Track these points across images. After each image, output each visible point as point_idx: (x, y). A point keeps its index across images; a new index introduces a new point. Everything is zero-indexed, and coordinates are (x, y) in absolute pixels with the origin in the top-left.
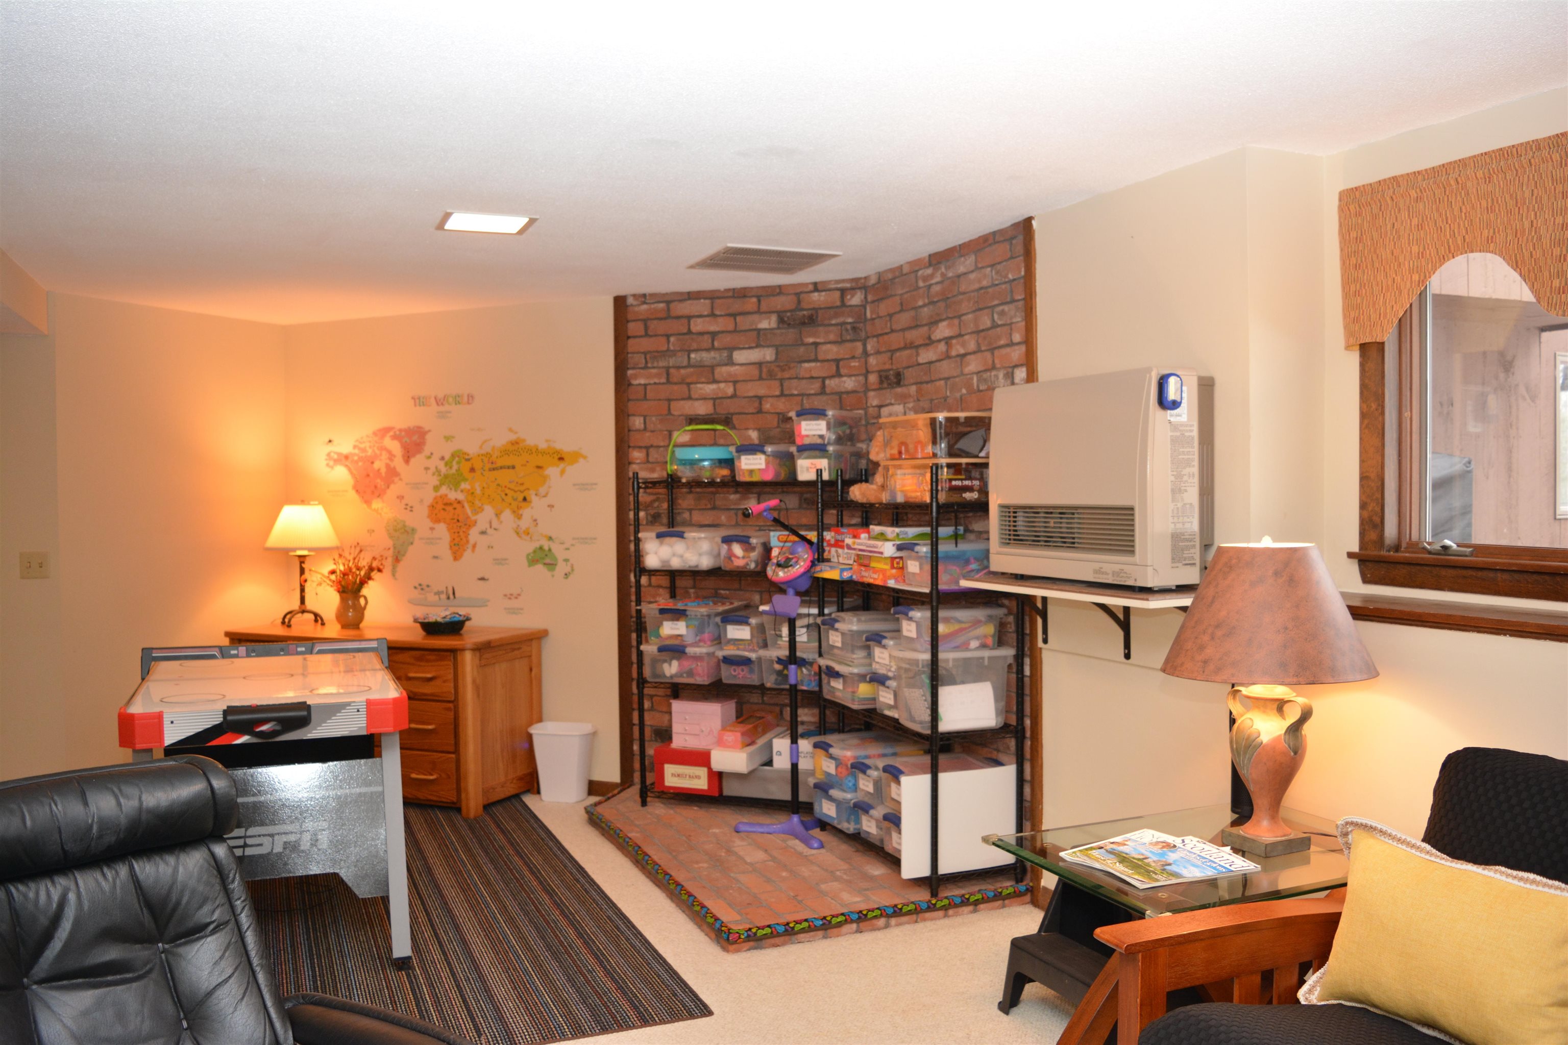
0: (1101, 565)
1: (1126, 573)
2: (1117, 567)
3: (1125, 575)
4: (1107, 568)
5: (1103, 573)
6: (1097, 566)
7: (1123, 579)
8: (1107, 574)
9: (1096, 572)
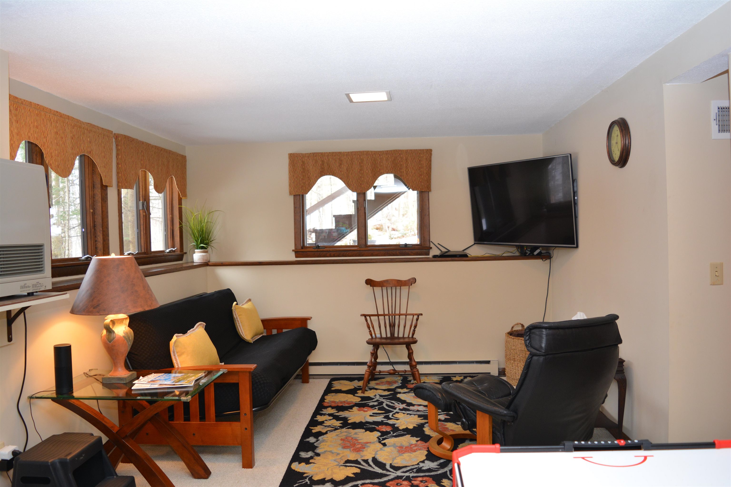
0: (25, 282)
1: (40, 284)
2: (34, 282)
3: (39, 285)
4: (29, 283)
5: (26, 287)
6: (22, 283)
7: (39, 288)
8: (29, 287)
9: (22, 287)
